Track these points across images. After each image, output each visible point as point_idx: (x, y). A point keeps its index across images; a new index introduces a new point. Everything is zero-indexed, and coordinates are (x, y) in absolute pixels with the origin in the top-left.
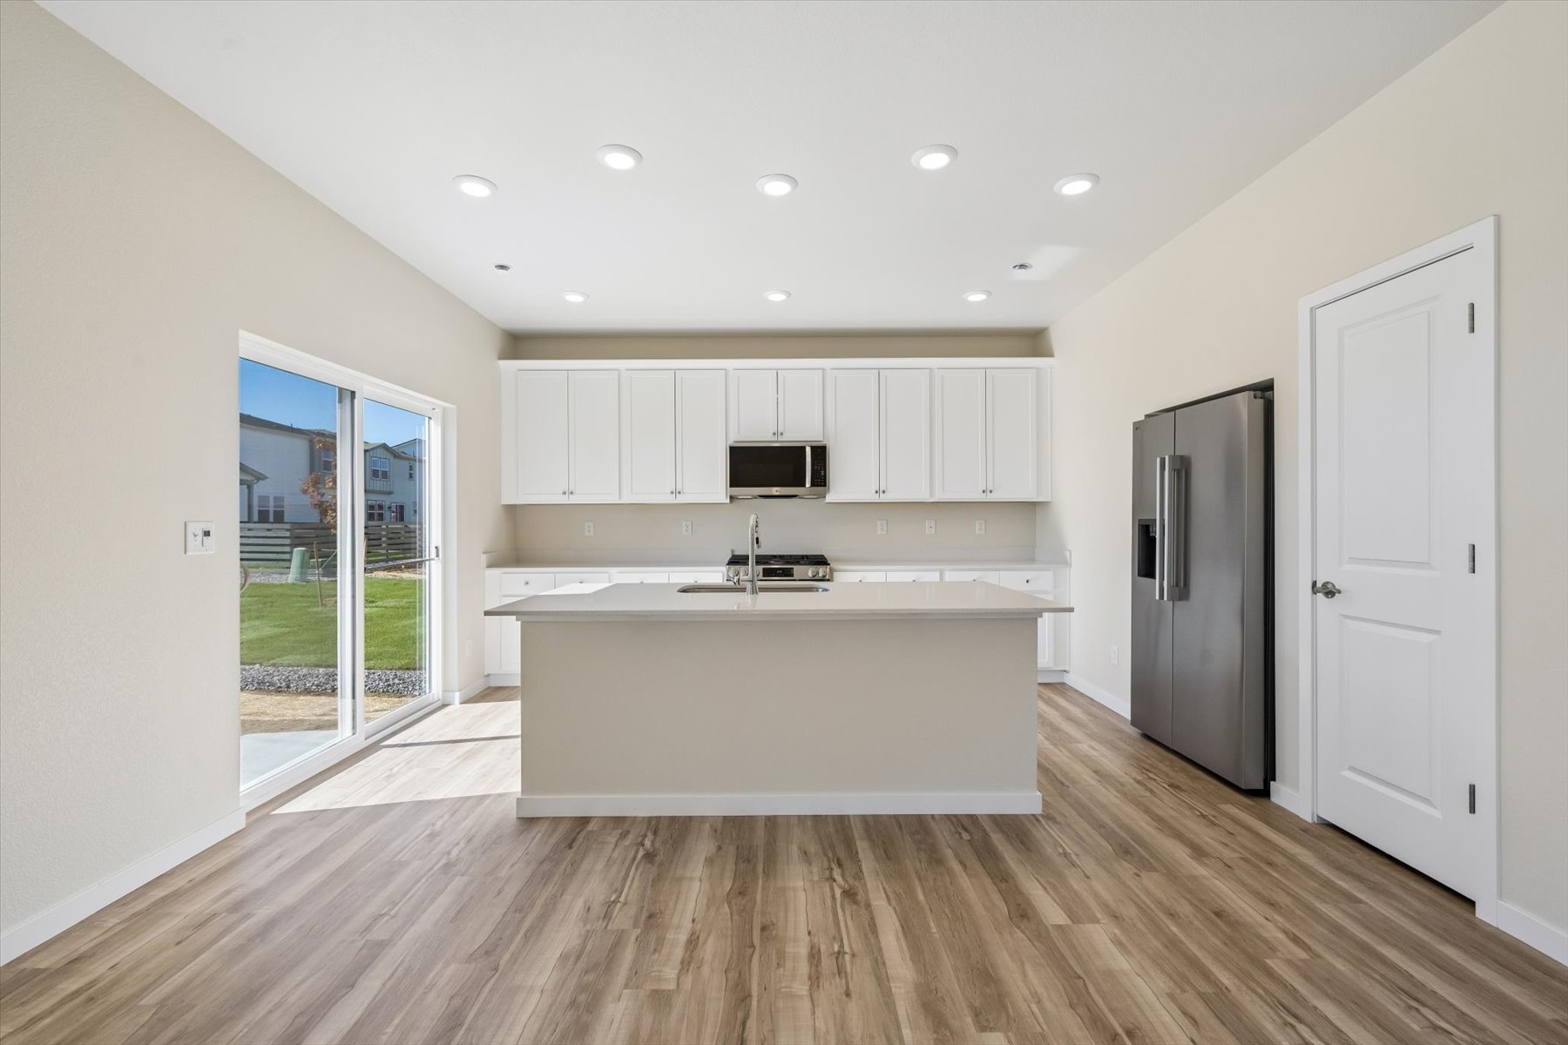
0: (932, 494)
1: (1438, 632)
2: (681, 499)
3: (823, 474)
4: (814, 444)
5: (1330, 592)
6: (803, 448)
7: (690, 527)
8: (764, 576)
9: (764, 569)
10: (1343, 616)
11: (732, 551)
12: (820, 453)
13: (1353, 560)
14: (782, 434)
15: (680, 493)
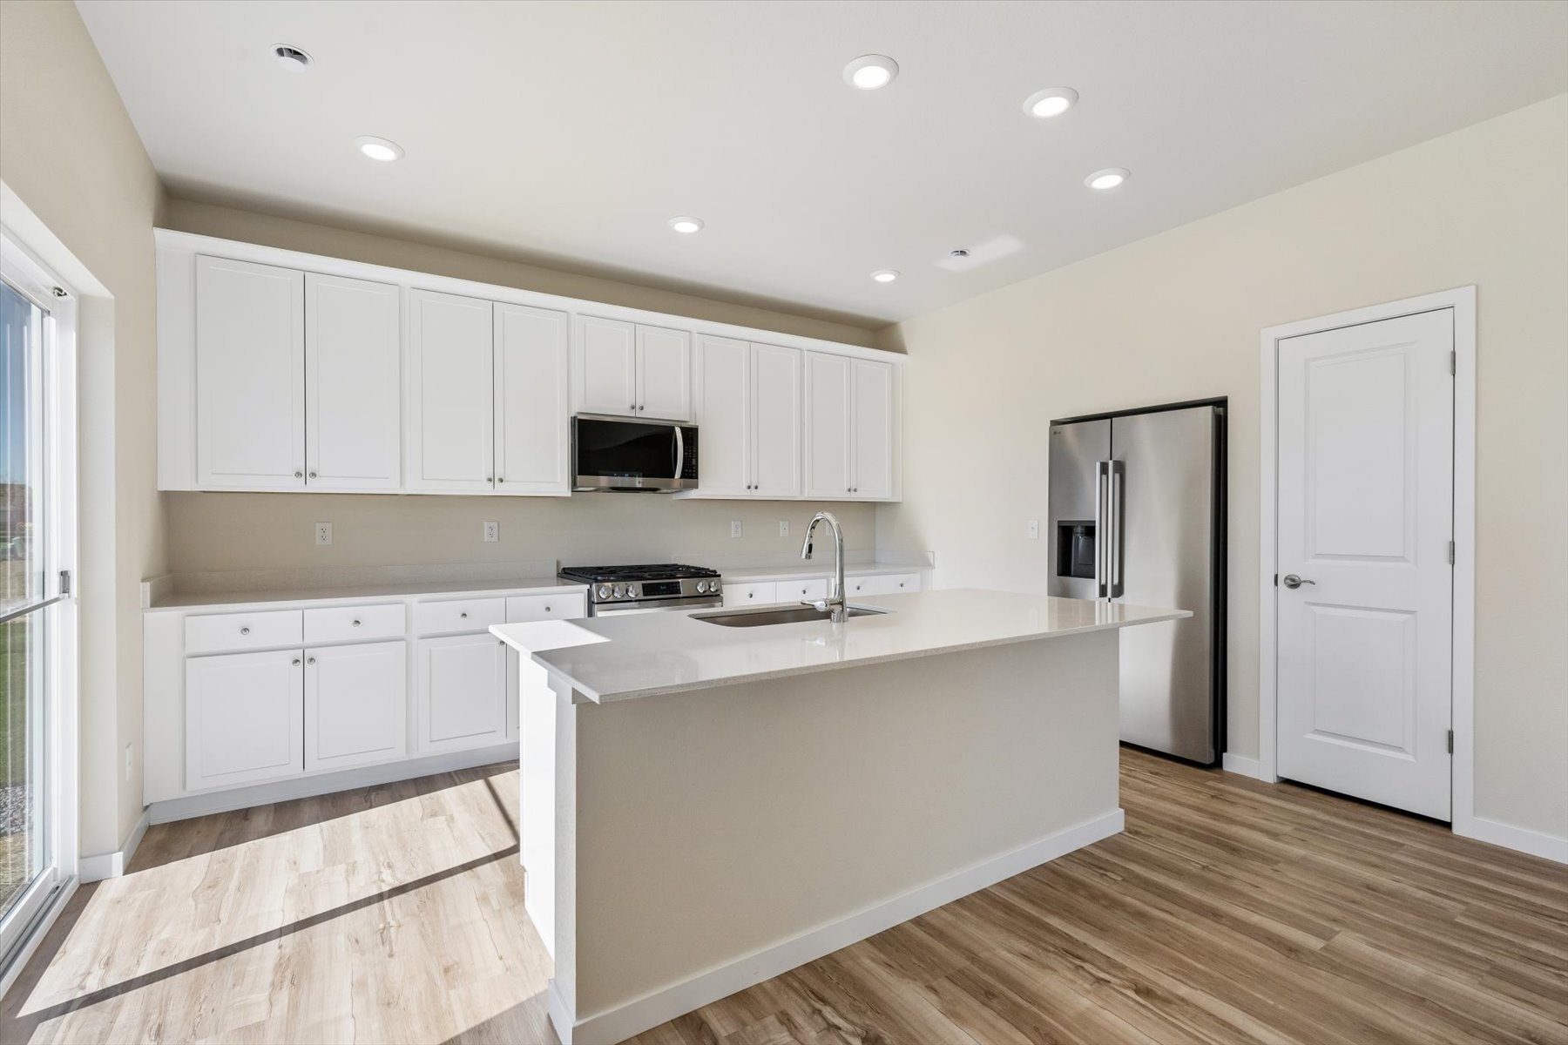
0: (802, 491)
1: (1412, 612)
2: (501, 490)
3: (694, 463)
4: (684, 425)
5: (1294, 584)
6: (672, 429)
7: (495, 531)
8: (644, 595)
9: (643, 584)
10: (1309, 603)
11: (558, 563)
12: (691, 435)
13: (1319, 556)
14: (642, 408)
15: (501, 480)
